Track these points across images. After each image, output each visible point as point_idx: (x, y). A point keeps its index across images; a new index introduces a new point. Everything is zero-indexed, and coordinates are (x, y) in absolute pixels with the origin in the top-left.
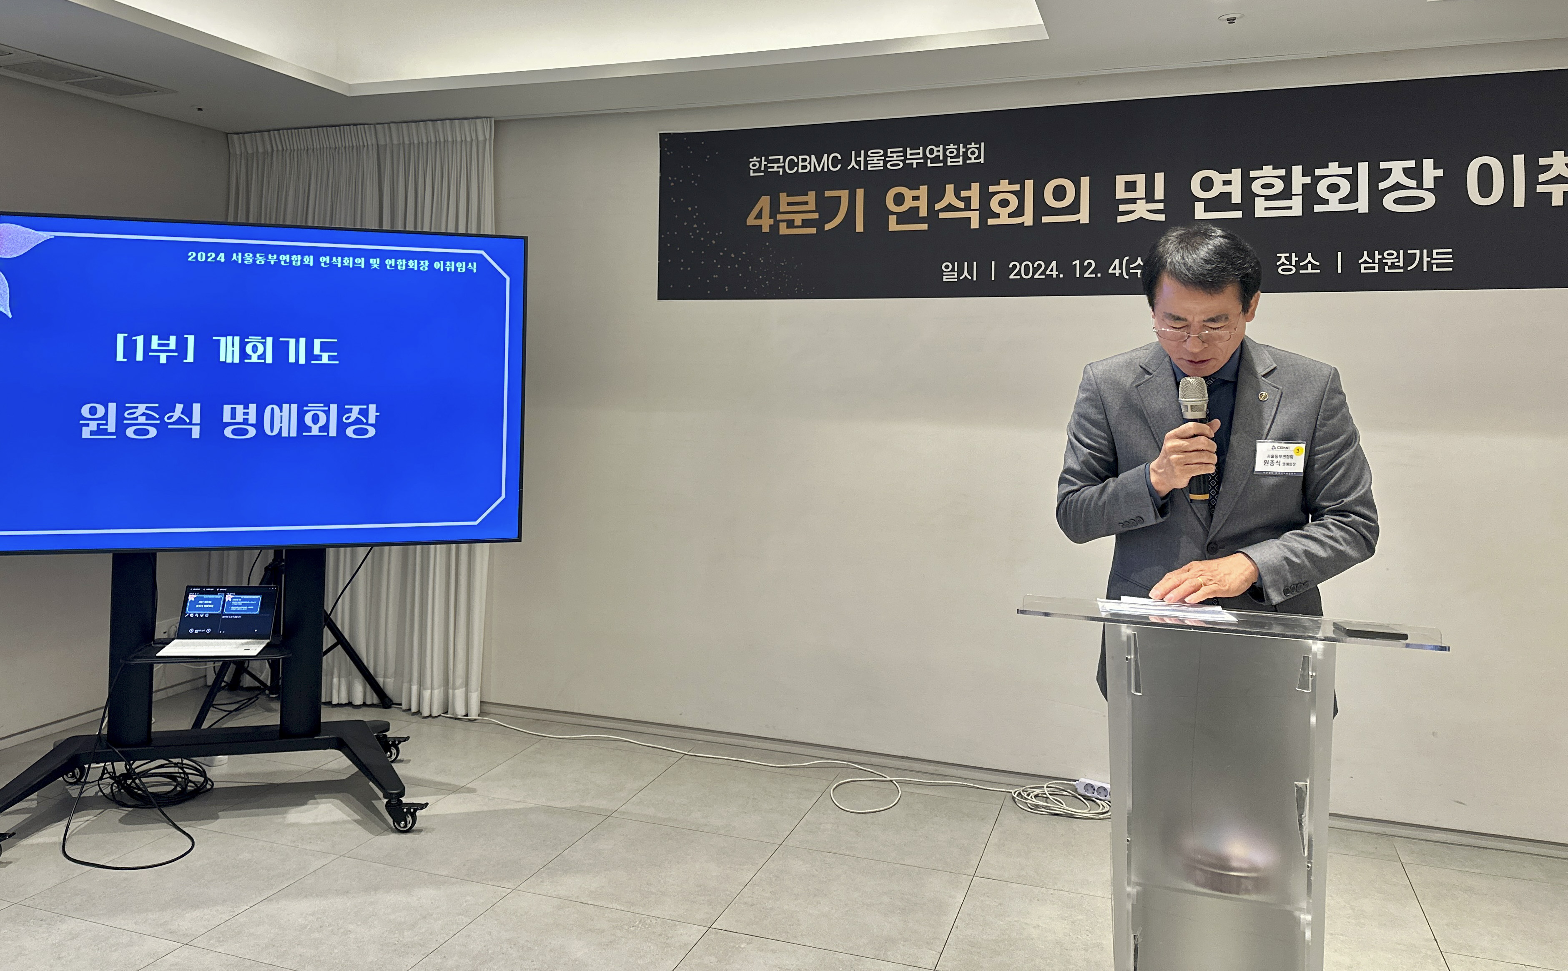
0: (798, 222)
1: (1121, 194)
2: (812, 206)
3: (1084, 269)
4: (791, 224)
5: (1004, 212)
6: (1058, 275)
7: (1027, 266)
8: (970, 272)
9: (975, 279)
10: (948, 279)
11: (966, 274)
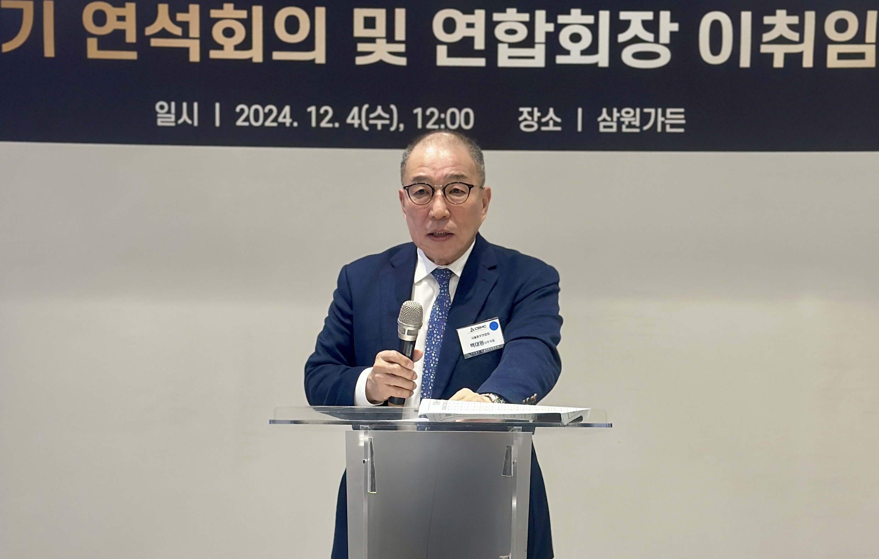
1: (359, 30)
3: (320, 118)
5: (229, 43)
6: (291, 124)
7: (257, 111)
8: (191, 116)
9: (196, 124)
10: (162, 122)
11: (185, 117)
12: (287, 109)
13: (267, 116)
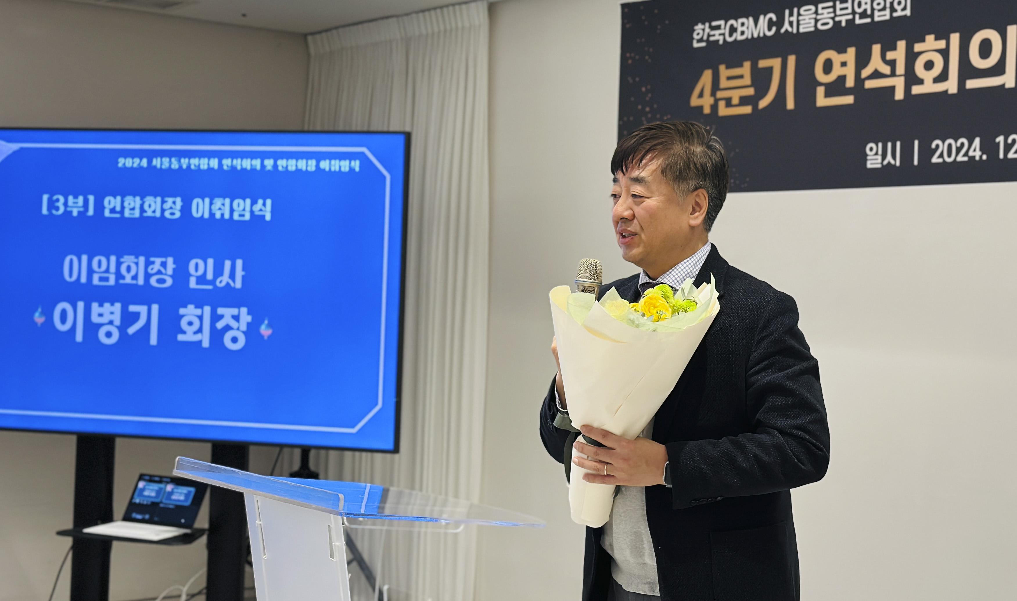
0: (735, 101)
2: (747, 80)
3: (1008, 148)
4: (729, 102)
5: (928, 79)
6: (981, 157)
7: (950, 146)
8: (894, 157)
9: (898, 164)
10: (871, 164)
11: (889, 158)
12: (977, 141)
13: (959, 150)
